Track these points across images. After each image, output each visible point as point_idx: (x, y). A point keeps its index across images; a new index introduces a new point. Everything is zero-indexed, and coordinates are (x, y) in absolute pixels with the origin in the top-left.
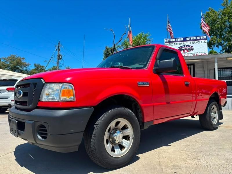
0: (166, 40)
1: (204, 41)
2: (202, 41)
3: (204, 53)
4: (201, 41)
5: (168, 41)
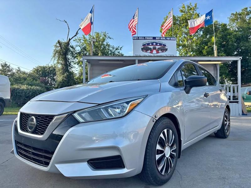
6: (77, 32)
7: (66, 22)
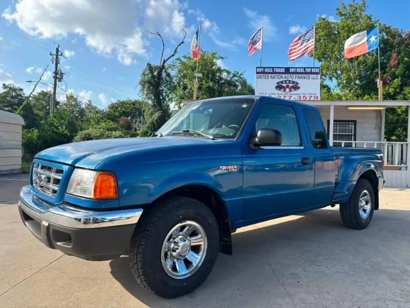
0: (258, 69)
1: (315, 75)
2: (313, 75)
3: (314, 95)
4: (311, 75)
5: (260, 71)
6: (176, 50)
7: (159, 35)
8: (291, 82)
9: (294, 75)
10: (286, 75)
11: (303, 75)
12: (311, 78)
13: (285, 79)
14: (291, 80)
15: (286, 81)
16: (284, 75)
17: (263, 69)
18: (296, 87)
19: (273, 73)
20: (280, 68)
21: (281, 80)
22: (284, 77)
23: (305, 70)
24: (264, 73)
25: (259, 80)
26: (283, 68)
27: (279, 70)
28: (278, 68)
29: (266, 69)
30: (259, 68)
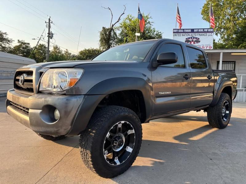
2: (209, 33)
3: (209, 46)
5: (176, 32)
6: (120, 18)
7: (110, 9)
8: (195, 38)
9: (197, 34)
10: (192, 34)
11: (202, 33)
12: (207, 35)
13: (191, 36)
14: (195, 36)
15: (191, 37)
16: (190, 34)
17: (177, 30)
18: (198, 41)
19: (184, 32)
20: (188, 29)
21: (189, 37)
22: (190, 35)
23: (204, 30)
24: (178, 32)
25: (175, 37)
26: (190, 29)
27: (188, 31)
28: (187, 29)
29: (179, 30)
30: (175, 29)
